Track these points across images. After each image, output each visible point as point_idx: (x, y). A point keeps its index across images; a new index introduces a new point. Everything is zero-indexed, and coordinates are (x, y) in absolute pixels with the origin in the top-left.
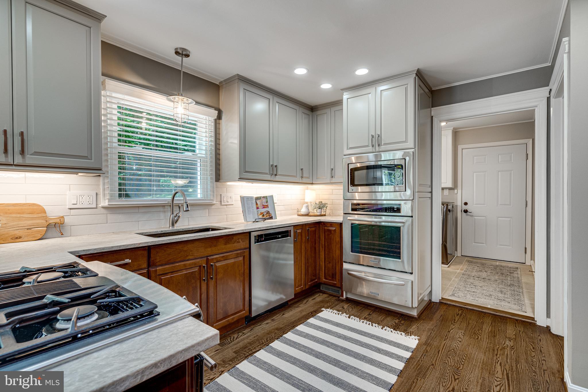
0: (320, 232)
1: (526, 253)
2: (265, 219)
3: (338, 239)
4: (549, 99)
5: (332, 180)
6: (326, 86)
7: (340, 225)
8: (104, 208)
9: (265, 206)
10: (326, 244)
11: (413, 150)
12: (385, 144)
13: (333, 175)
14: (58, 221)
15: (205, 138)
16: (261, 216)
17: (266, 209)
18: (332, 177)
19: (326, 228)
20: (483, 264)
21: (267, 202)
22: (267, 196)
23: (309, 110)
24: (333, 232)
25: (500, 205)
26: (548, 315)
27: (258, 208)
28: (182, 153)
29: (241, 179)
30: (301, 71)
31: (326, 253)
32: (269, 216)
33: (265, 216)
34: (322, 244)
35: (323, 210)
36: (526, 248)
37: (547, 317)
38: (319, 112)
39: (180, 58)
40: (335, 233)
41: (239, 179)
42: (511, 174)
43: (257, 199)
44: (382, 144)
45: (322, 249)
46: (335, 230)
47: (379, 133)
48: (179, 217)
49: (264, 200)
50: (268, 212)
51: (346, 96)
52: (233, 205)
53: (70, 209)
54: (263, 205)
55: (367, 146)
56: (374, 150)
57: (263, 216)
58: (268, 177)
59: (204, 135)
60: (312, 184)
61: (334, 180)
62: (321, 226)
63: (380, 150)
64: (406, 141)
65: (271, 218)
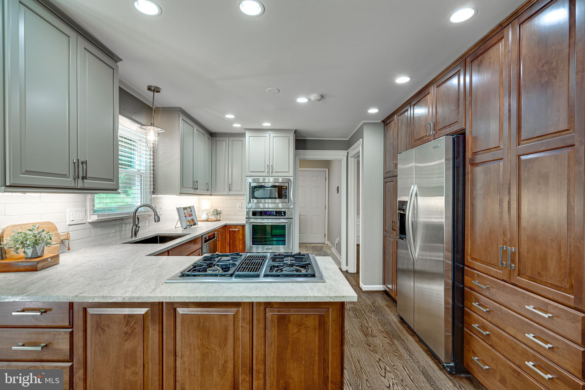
0: (226, 233)
1: (325, 237)
2: (191, 226)
3: (241, 237)
4: (347, 157)
5: (229, 192)
6: (237, 125)
7: (243, 226)
8: (89, 223)
9: (191, 215)
10: (231, 242)
11: (293, 177)
12: (275, 172)
13: (231, 189)
14: (65, 237)
15: (145, 156)
16: (188, 223)
17: (191, 218)
18: (230, 190)
19: (231, 229)
20: (306, 247)
21: (191, 211)
22: (190, 207)
23: (209, 135)
24: (237, 232)
25: (314, 208)
26: (347, 265)
27: (185, 217)
28: (126, 168)
29: (181, 194)
30: (230, 116)
31: (231, 248)
32: (194, 223)
33: (191, 223)
34: (227, 242)
35: (219, 216)
36: (325, 234)
37: (346, 266)
38: (218, 139)
39: (151, 93)
40: (238, 233)
41: (180, 193)
42: (318, 189)
43: (185, 209)
44: (274, 172)
45: (227, 246)
46: (239, 231)
47: (272, 165)
48: (139, 227)
49: (189, 210)
50: (193, 219)
51: (248, 134)
52: (161, 215)
53: (69, 225)
54: (189, 214)
55: (264, 172)
56: (268, 175)
57: (190, 223)
58: (192, 191)
59: (144, 152)
60: (211, 195)
61: (231, 193)
62: (226, 228)
63: (273, 175)
64: (288, 172)
65: (195, 224)
